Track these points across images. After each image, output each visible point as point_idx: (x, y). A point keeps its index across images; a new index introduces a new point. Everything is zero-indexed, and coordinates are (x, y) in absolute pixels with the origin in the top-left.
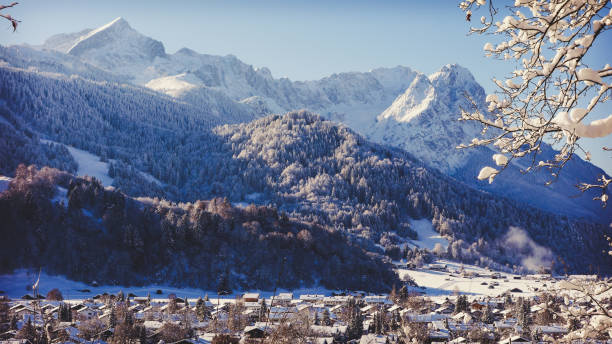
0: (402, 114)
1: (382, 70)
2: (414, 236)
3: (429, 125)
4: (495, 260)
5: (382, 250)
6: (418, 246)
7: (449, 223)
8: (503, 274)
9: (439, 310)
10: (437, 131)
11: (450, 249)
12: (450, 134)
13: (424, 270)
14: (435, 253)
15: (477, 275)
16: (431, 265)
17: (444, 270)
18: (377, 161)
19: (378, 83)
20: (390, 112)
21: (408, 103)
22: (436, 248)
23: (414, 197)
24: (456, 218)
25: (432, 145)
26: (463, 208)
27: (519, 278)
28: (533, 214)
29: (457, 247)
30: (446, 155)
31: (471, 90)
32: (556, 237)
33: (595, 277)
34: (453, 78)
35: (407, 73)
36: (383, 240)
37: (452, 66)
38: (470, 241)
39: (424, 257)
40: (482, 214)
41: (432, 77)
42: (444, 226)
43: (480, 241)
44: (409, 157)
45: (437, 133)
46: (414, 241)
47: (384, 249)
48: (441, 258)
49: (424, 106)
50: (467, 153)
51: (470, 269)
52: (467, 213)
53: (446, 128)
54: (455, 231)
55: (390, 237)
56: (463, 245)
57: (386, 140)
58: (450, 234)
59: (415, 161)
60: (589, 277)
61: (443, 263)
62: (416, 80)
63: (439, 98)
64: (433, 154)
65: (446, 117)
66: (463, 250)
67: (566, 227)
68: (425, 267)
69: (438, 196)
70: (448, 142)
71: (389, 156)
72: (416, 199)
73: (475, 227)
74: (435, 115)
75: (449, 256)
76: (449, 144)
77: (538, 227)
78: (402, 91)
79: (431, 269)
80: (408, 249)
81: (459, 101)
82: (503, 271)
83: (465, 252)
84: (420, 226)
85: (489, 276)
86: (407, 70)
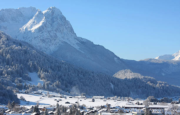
0: (31, 27)
1: (23, 8)
2: (30, 79)
3: (42, 33)
4: (63, 90)
5: (15, 86)
6: (31, 84)
7: (45, 74)
8: (65, 96)
9: (27, 112)
10: (46, 35)
11: (44, 85)
12: (51, 36)
13: (32, 94)
14: (38, 87)
15: (54, 96)
16: (35, 92)
17: (41, 94)
18: (15, 47)
19: (22, 14)
20: (26, 26)
21: (34, 22)
22: (38, 85)
23: (30, 63)
24: (48, 72)
25: (43, 41)
26: (51, 68)
27: (72, 98)
28: (80, 71)
29: (47, 84)
30: (50, 45)
31: (60, 18)
32: (89, 80)
33: (103, 97)
34: (53, 12)
35: (34, 10)
36: (16, 81)
37: (52, 8)
38: (53, 82)
39: (33, 89)
40: (59, 70)
41: (44, 12)
42: (42, 75)
43: (57, 82)
44: (30, 46)
45: (45, 36)
46: (29, 82)
47: (16, 85)
48: (40, 89)
49: (40, 24)
50: (58, 45)
51: (51, 93)
52: (53, 70)
53: (49, 34)
54: (47, 78)
55: (19, 80)
56: (50, 84)
57: (24, 38)
58: (45, 79)
59: (33, 48)
60: (101, 97)
61: (40, 91)
62: (37, 13)
63: (47, 21)
64: (44, 45)
65: (49, 29)
66: (50, 85)
67: (93, 76)
68: (32, 93)
69: (41, 63)
70: (50, 40)
71: (21, 45)
72: (31, 64)
73: (55, 76)
74: (45, 28)
75: (44, 88)
76: (51, 41)
77: (82, 76)
78: (32, 18)
79: (35, 93)
80: (26, 85)
81: (55, 23)
82: (66, 94)
83: (50, 86)
84: (32, 75)
85: (59, 97)
86: (34, 9)
